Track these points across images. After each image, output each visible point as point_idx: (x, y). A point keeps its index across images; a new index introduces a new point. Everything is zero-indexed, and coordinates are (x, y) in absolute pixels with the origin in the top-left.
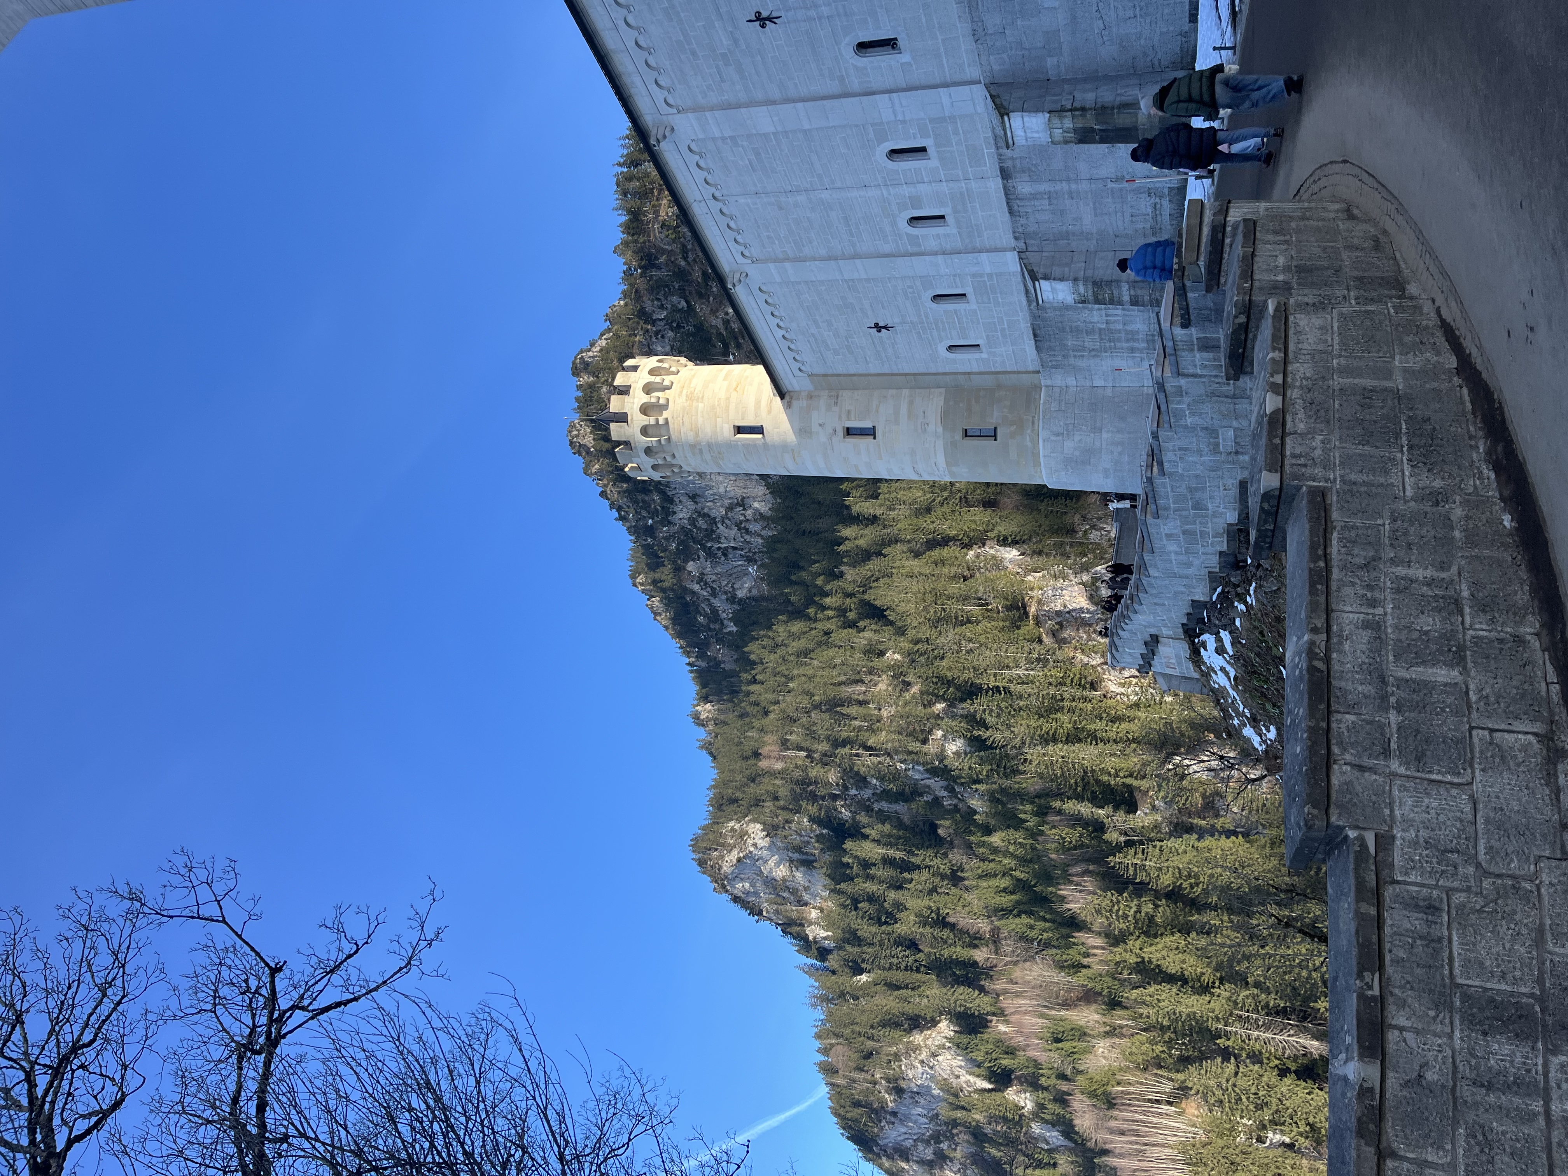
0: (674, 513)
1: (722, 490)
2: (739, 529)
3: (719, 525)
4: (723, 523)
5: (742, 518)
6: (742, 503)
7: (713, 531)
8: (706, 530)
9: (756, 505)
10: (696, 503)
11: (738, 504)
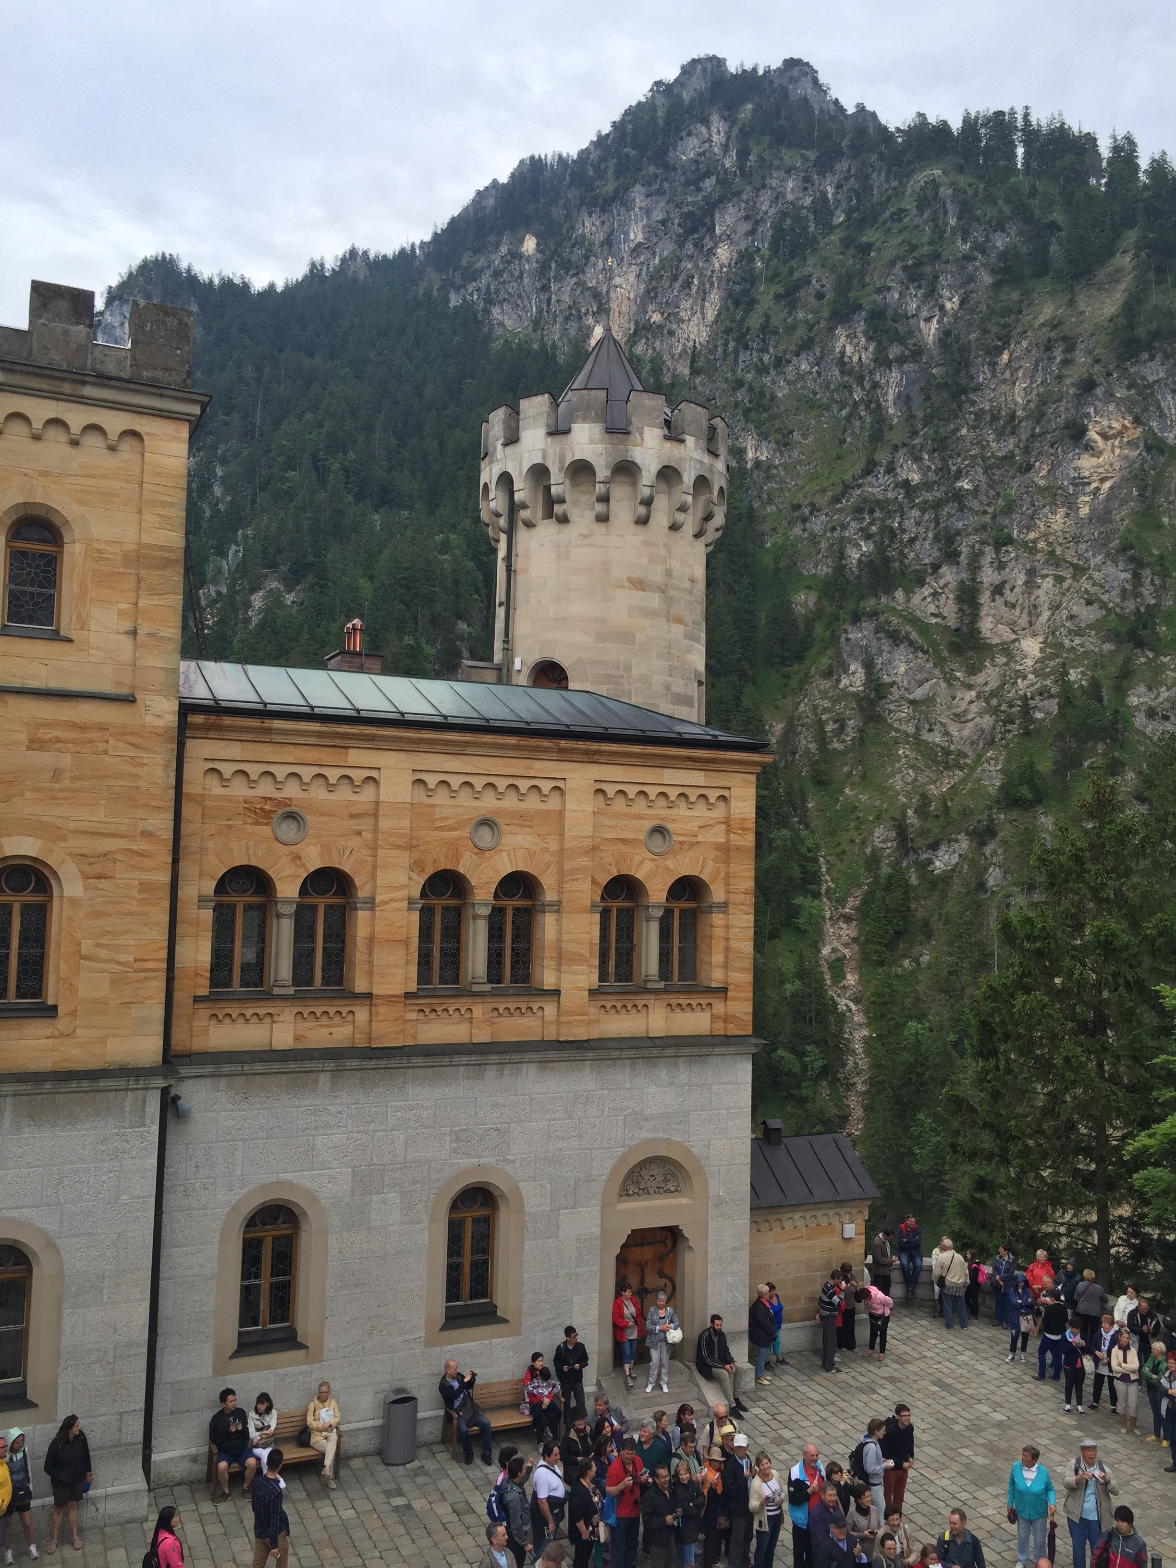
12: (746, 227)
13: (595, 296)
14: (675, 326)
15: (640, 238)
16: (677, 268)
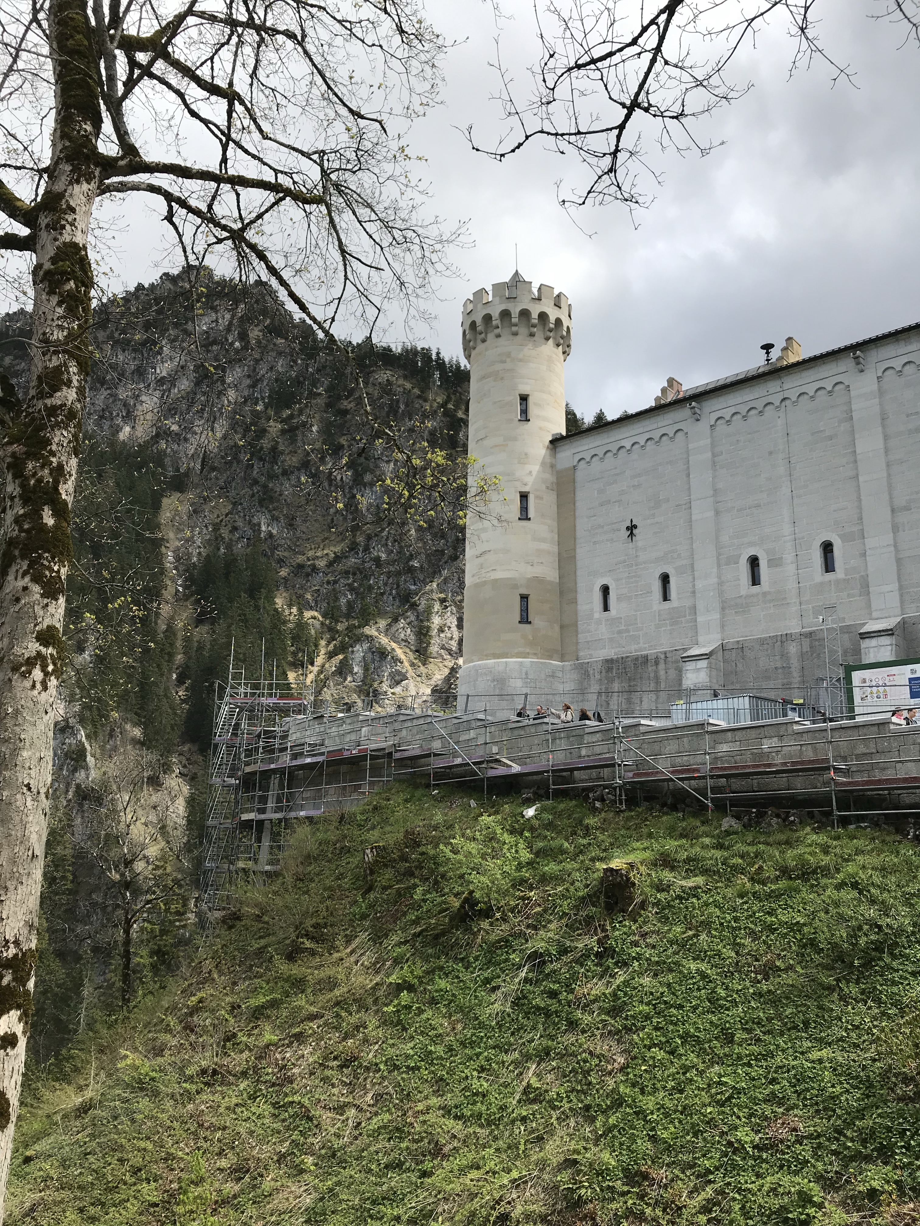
0: (124, 351)
1: (143, 398)
2: (103, 410)
3: (109, 391)
4: (111, 395)
5: (115, 414)
6: (129, 416)
7: (102, 385)
8: (104, 378)
9: (127, 429)
10: (133, 373)
11: (128, 412)
12: (248, 382)
13: (125, 405)
14: (189, 436)
15: (164, 374)
16: (193, 399)
